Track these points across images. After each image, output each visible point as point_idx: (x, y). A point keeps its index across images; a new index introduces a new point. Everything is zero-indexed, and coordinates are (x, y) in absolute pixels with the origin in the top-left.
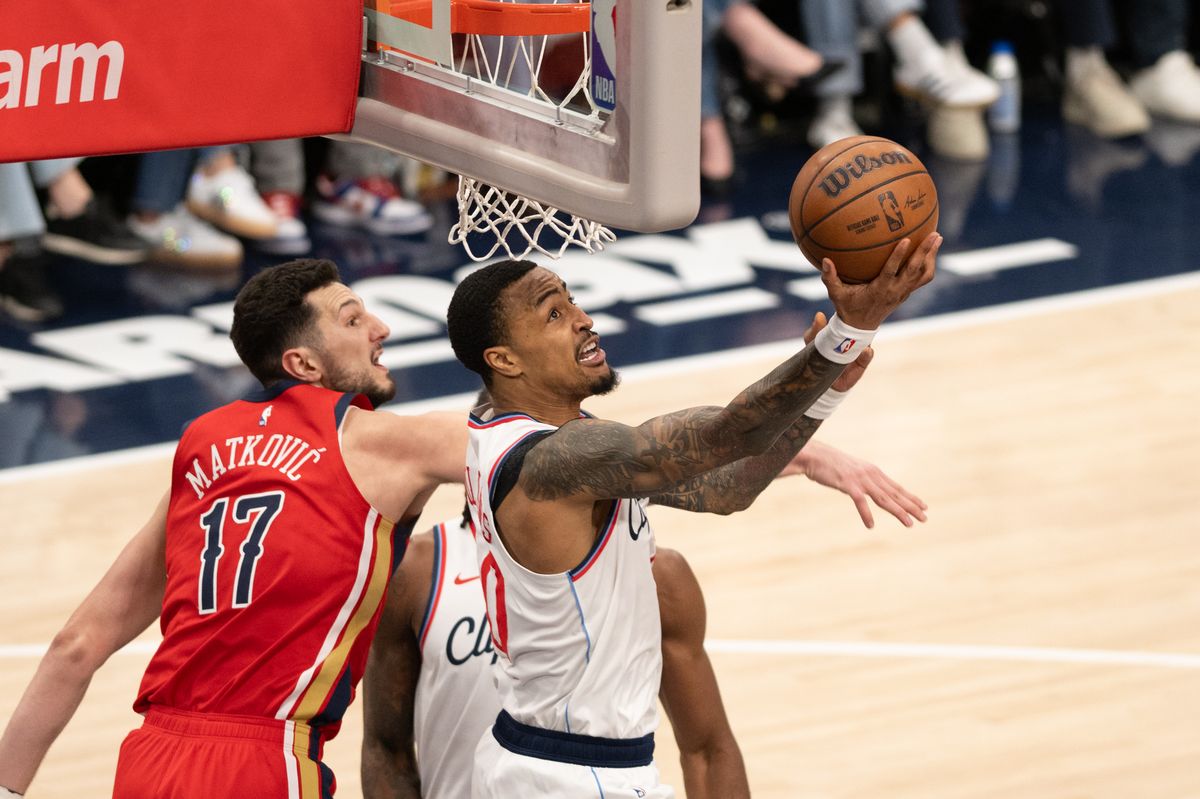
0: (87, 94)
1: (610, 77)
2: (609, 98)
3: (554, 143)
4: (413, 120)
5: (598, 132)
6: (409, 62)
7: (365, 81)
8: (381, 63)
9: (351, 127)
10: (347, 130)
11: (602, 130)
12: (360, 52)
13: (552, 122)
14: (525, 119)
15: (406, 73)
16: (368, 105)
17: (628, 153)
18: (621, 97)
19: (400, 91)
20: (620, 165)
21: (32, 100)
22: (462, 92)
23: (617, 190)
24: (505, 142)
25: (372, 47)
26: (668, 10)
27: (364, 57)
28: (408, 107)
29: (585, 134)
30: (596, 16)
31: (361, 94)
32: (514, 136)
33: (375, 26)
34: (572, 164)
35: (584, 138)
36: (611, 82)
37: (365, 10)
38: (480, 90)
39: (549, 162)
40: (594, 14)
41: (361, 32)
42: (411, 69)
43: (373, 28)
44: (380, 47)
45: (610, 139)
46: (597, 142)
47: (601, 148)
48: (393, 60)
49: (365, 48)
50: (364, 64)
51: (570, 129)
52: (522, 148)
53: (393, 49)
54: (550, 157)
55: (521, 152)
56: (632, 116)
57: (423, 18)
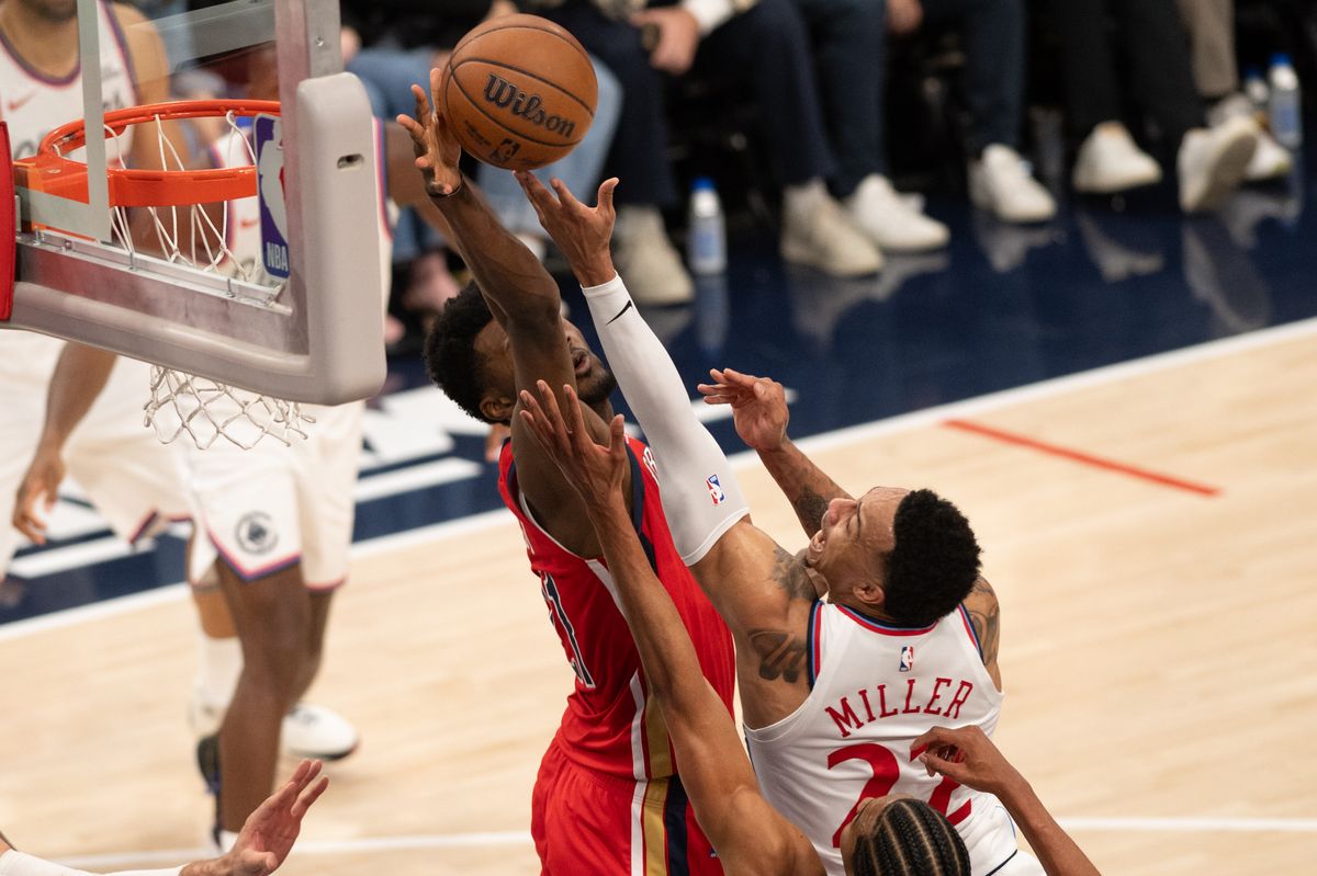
1: (281, 243)
2: (283, 265)
3: (226, 317)
5: (273, 303)
6: (67, 241)
7: (21, 265)
8: (37, 244)
9: (10, 314)
10: (5, 317)
11: (277, 300)
12: (13, 233)
13: (223, 295)
14: (194, 293)
15: (65, 252)
16: (26, 290)
17: (306, 323)
18: (295, 264)
19: (61, 272)
20: (299, 335)
22: (125, 269)
23: (297, 362)
24: (175, 319)
25: (27, 228)
26: (340, 167)
27: (18, 238)
28: (69, 289)
29: (260, 305)
30: (263, 180)
31: (18, 278)
32: (183, 313)
33: (28, 204)
34: (248, 339)
35: (258, 309)
36: (284, 248)
37: (16, 188)
38: (145, 266)
39: (225, 338)
40: (261, 177)
41: (13, 213)
42: (69, 248)
43: (26, 208)
44: (35, 227)
45: (286, 309)
46: (272, 313)
47: (277, 320)
48: (50, 240)
49: (19, 229)
50: (18, 246)
51: (243, 301)
52: (192, 325)
53: (48, 228)
54: (223, 332)
55: (192, 329)
56: (308, 283)
57: (79, 192)
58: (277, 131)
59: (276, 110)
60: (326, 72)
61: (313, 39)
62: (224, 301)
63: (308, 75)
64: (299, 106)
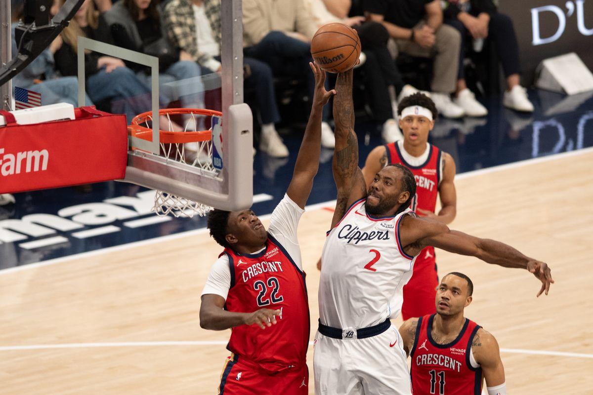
0: (36, 169)
1: (219, 157)
2: (220, 165)
3: (200, 181)
4: (147, 174)
5: (216, 177)
6: (144, 154)
7: (129, 160)
8: (134, 154)
9: (124, 177)
10: (123, 178)
11: (218, 176)
12: (127, 150)
13: (199, 174)
14: (188, 173)
15: (144, 157)
16: (130, 169)
17: (228, 184)
18: (224, 165)
19: (142, 164)
20: (225, 188)
21: (18, 171)
22: (165, 164)
23: (224, 197)
24: (182, 181)
25: (130, 149)
26: (242, 134)
27: (128, 152)
28: (145, 169)
29: (212, 178)
30: (214, 137)
31: (127, 165)
32: (184, 179)
34: (206, 188)
35: (211, 179)
36: (220, 160)
38: (171, 163)
39: (199, 188)
40: (213, 136)
41: (127, 144)
42: (145, 156)
43: (131, 142)
44: (133, 149)
45: (221, 179)
46: (216, 180)
47: (218, 184)
48: (138, 153)
49: (128, 149)
50: (128, 155)
51: (206, 176)
52: (188, 183)
53: (137, 149)
54: (199, 186)
55: (187, 184)
56: (230, 172)
57: (149, 138)
58: (220, 122)
59: (221, 115)
60: (238, 103)
61: (234, 92)
62: (199, 176)
63: (232, 103)
64: (229, 114)
